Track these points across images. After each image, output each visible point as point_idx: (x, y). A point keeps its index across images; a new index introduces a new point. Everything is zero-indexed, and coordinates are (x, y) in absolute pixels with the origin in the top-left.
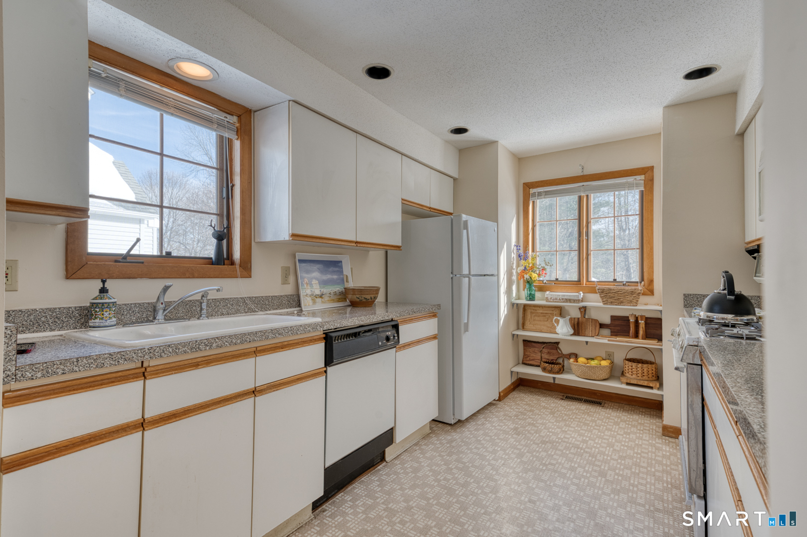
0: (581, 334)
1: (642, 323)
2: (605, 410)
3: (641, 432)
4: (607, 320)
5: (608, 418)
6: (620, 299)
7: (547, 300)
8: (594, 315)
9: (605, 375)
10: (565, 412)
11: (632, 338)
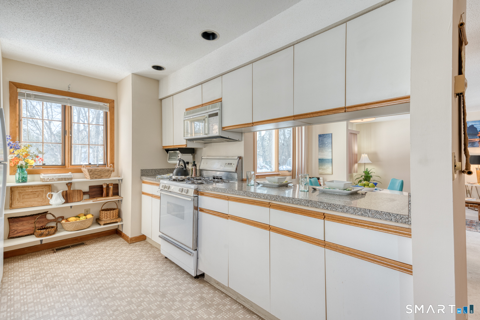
0: (69, 201)
1: (111, 187)
2: (90, 246)
3: (120, 247)
4: (86, 189)
5: (97, 249)
6: (101, 175)
7: (42, 180)
8: (77, 187)
9: (90, 223)
10: (68, 258)
11: (105, 197)
